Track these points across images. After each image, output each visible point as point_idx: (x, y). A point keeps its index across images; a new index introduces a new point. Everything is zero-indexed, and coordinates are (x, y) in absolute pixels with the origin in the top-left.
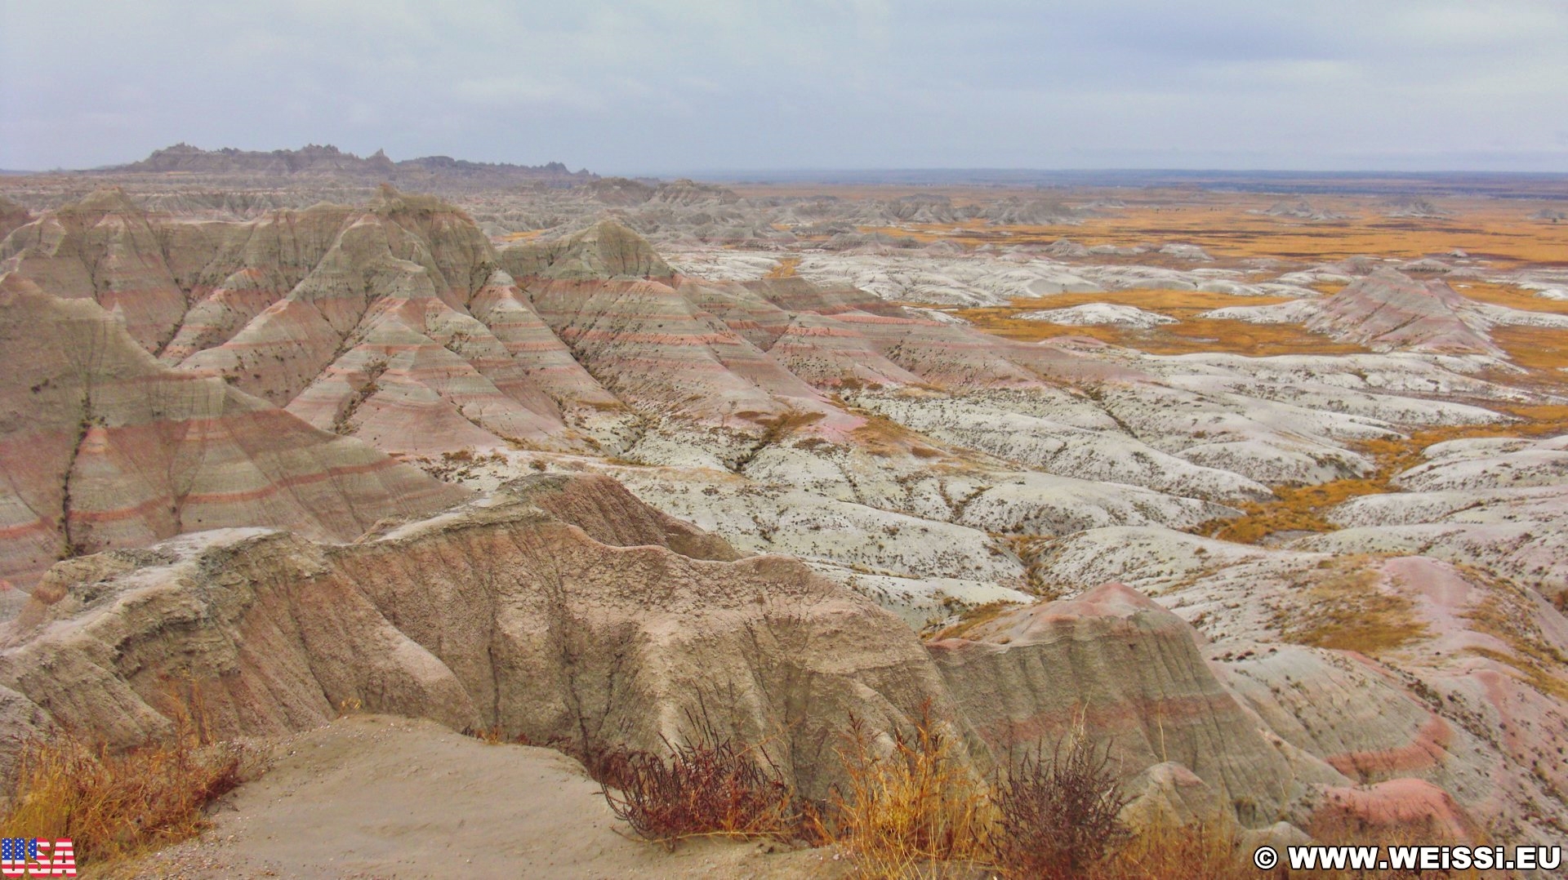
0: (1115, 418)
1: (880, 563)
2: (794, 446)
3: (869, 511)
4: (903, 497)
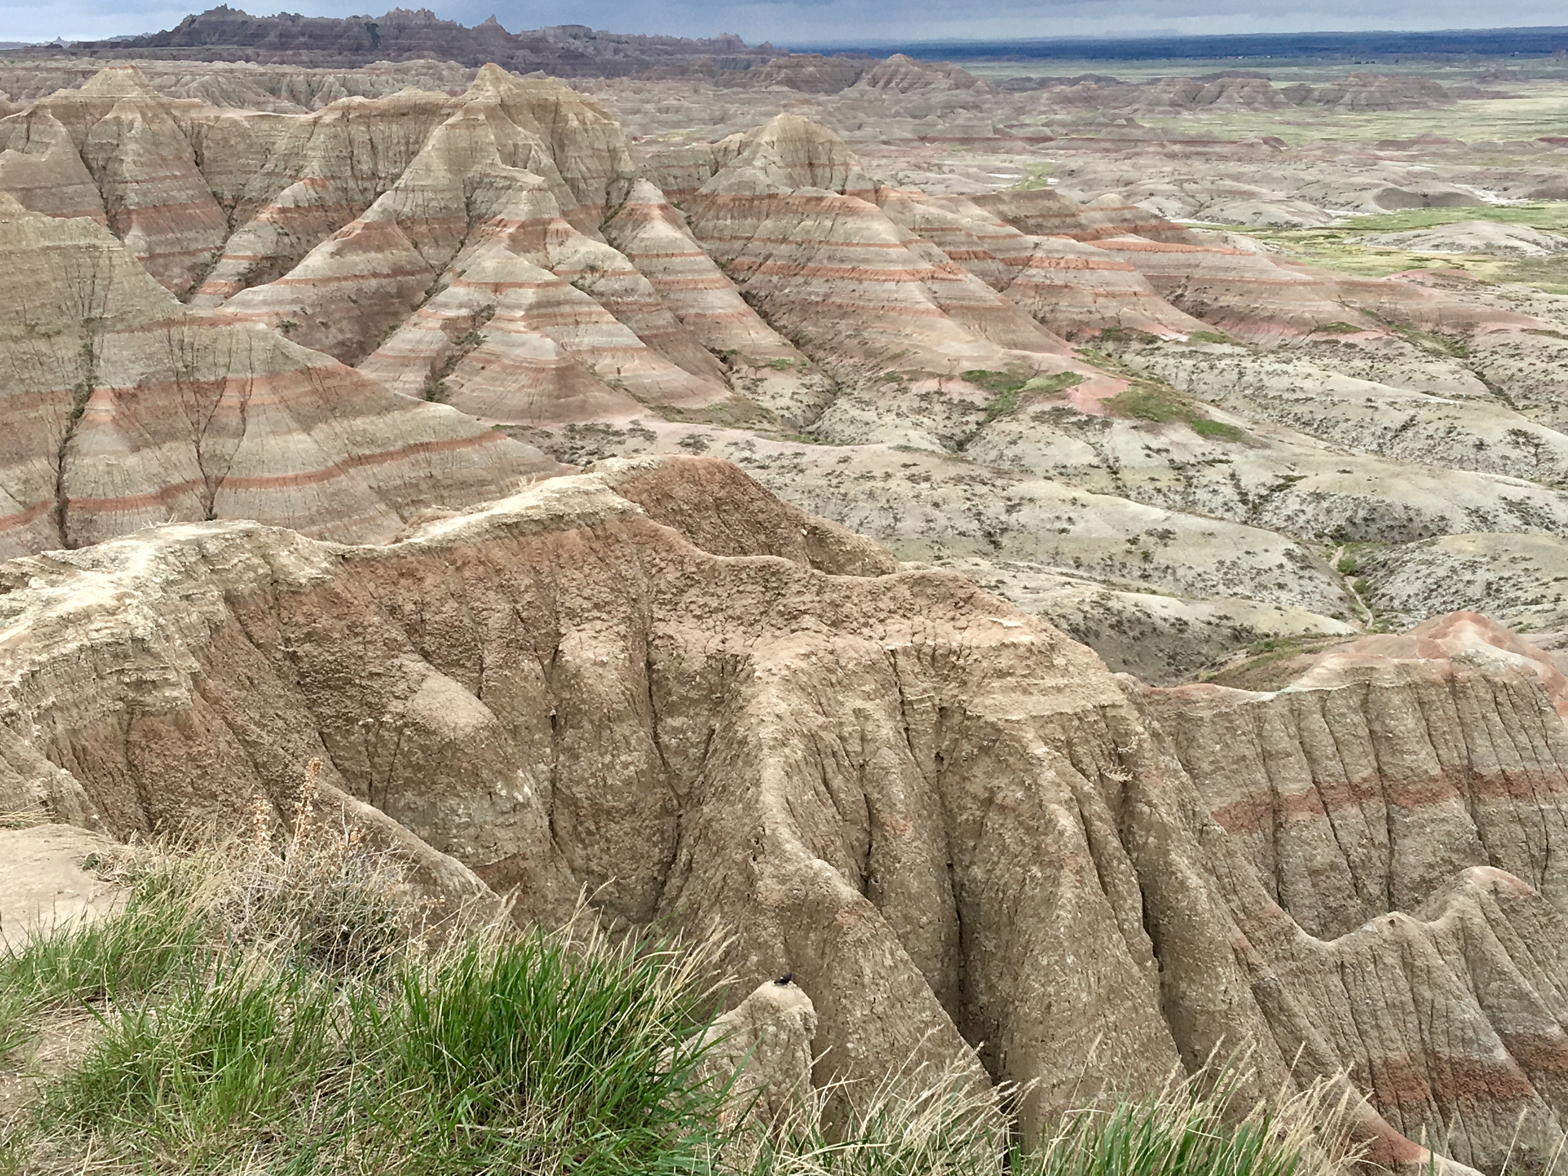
0: (1488, 384)
1: (1145, 577)
2: (1034, 419)
3: (1133, 507)
4: (1181, 489)
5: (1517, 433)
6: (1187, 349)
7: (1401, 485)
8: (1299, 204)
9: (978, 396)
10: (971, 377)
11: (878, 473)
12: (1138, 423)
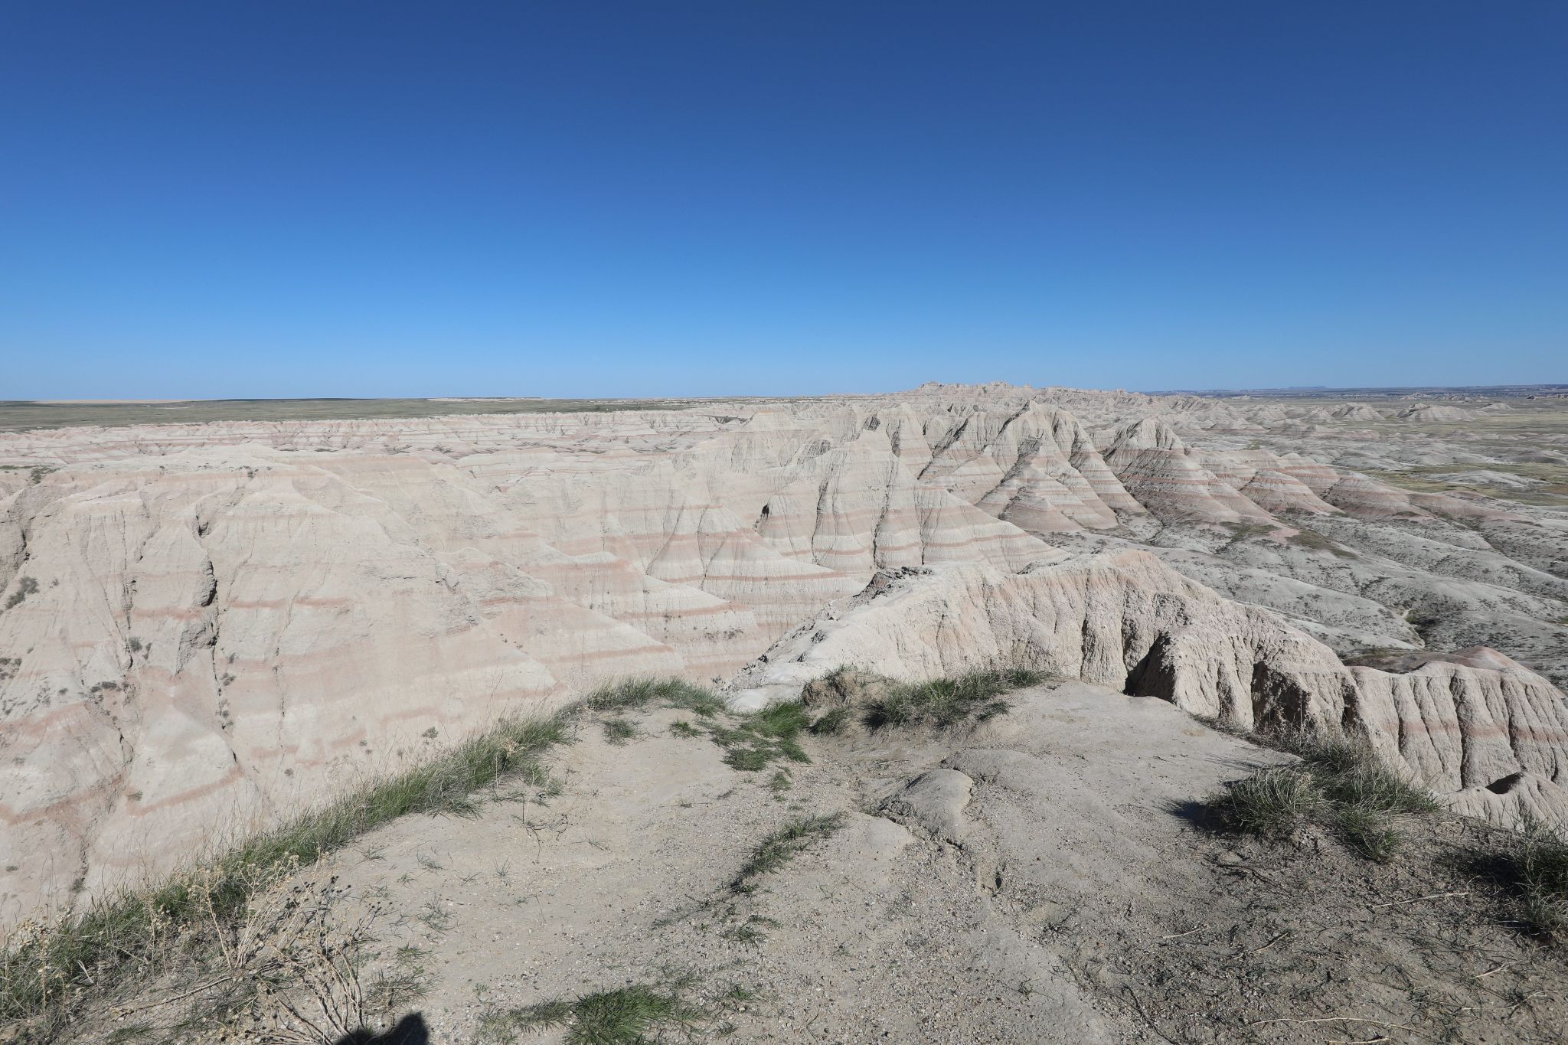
0: (1492, 543)
1: (1306, 614)
2: (1253, 543)
3: (1299, 583)
4: (1324, 577)
5: (1508, 567)
6: (1329, 519)
7: (1442, 585)
8: (1387, 460)
9: (1227, 532)
10: (1223, 524)
11: (1181, 560)
12: (1304, 548)
